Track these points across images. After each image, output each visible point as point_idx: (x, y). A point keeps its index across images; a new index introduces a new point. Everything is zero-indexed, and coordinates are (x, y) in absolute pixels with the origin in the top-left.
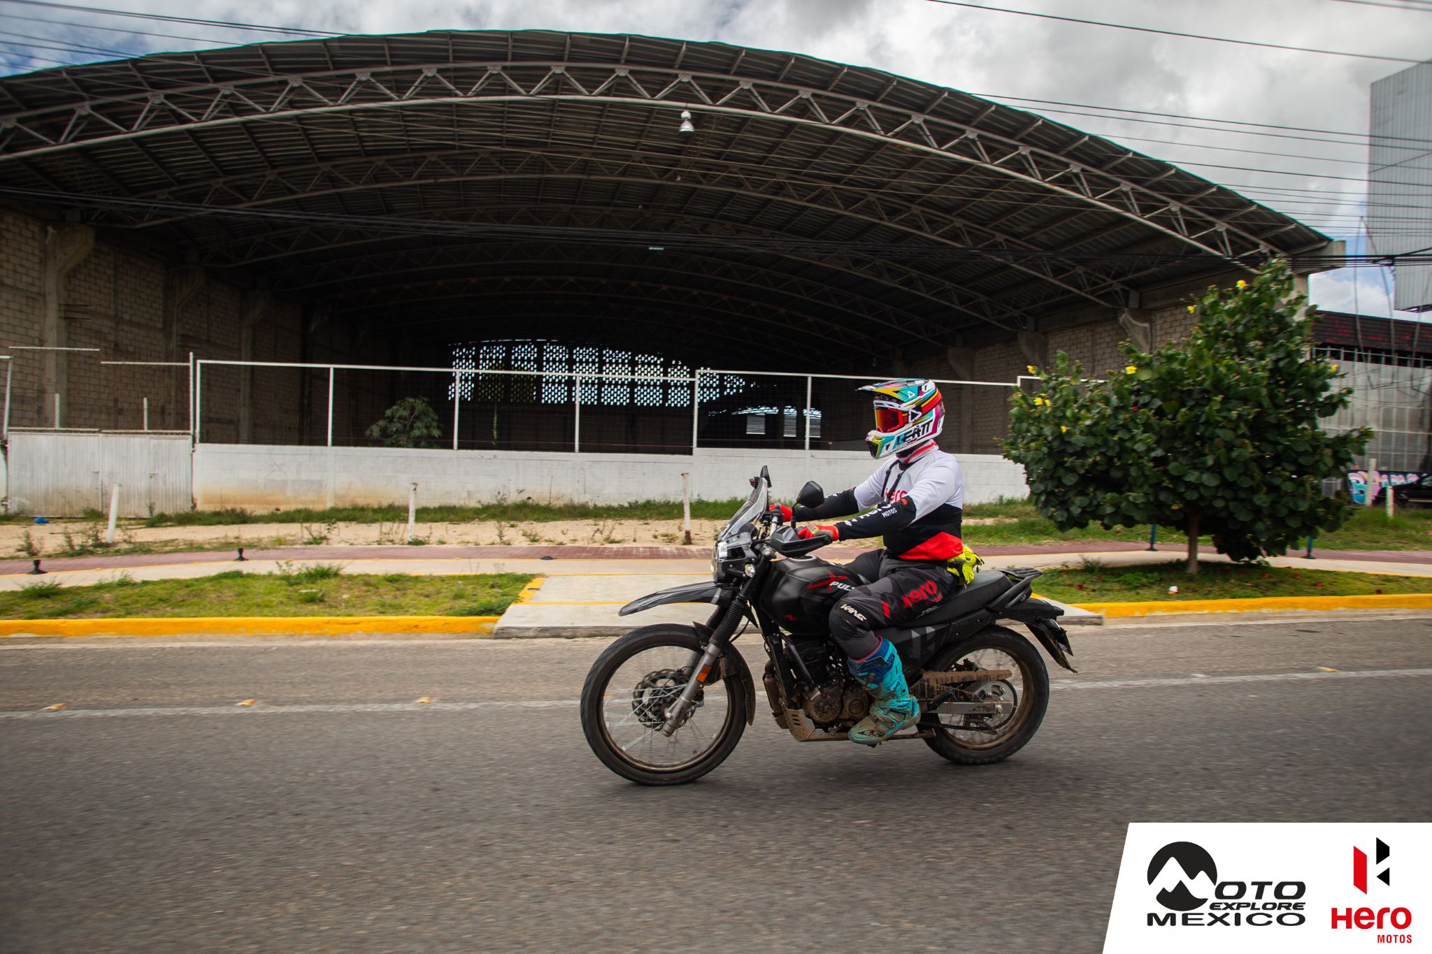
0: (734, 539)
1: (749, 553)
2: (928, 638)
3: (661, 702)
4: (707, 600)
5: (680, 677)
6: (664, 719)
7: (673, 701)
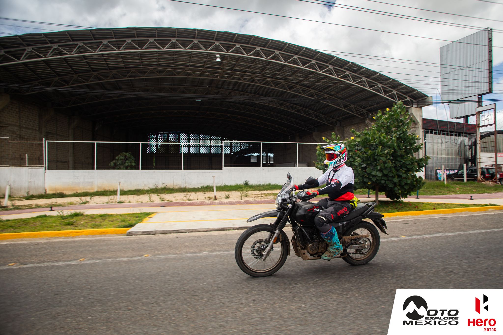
0: (284, 196)
1: (289, 200)
2: (344, 226)
3: (261, 250)
4: (275, 216)
5: (267, 241)
6: (262, 255)
7: (265, 249)
